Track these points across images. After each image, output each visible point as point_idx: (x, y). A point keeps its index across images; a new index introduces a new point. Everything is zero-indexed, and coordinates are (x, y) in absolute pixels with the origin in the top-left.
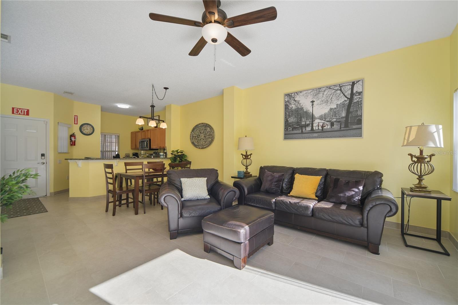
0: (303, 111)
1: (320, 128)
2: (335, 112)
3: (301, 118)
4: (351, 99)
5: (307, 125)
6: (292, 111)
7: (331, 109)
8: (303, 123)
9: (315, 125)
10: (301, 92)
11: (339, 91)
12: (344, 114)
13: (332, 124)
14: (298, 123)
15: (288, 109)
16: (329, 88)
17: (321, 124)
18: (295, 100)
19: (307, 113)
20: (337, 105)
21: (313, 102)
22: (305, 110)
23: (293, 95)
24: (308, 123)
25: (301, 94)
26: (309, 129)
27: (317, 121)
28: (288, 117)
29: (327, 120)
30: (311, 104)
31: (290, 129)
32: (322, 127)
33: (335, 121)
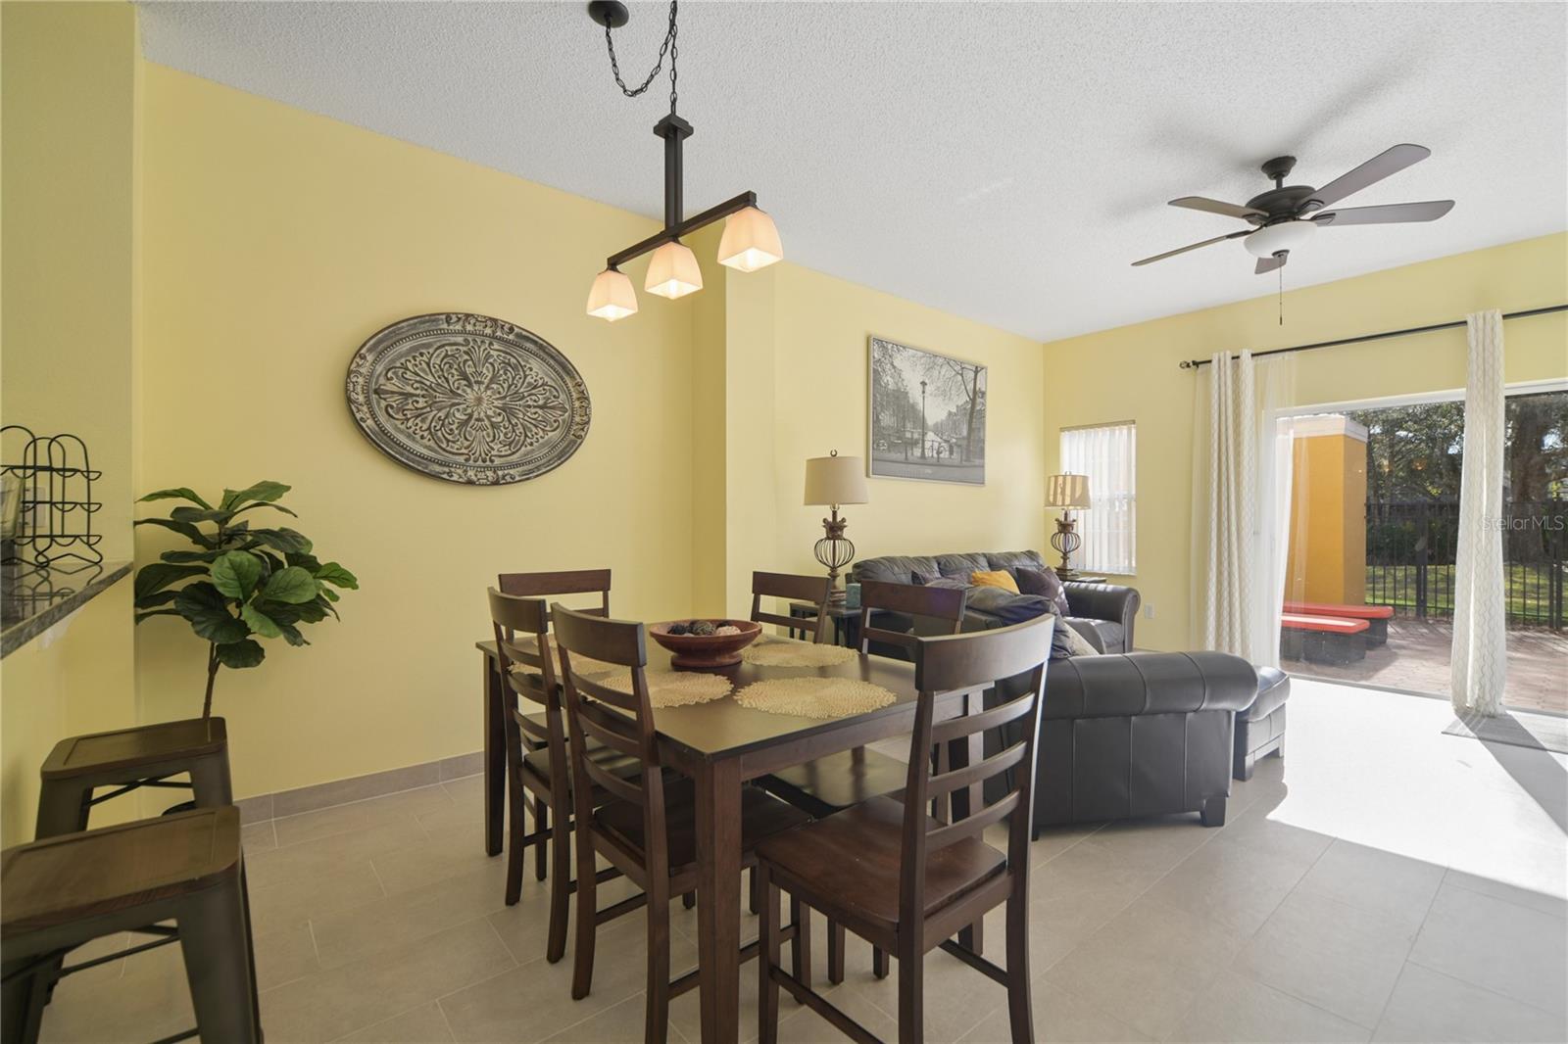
0: (908, 401)
1: (935, 455)
2: (954, 423)
3: (904, 418)
4: (973, 401)
5: (914, 443)
6: (888, 395)
7: (950, 413)
8: (908, 435)
9: (928, 445)
10: (904, 348)
11: (960, 377)
12: (965, 433)
13: (951, 453)
14: (900, 432)
15: (880, 385)
16: (948, 361)
17: (936, 445)
18: (892, 364)
19: (913, 407)
20: (957, 406)
21: (924, 384)
22: (911, 401)
23: (890, 346)
24: (916, 436)
25: (905, 354)
26: (917, 452)
27: (930, 436)
28: (879, 408)
29: (945, 437)
30: (920, 388)
31: (883, 445)
32: (938, 453)
33: (956, 444)
